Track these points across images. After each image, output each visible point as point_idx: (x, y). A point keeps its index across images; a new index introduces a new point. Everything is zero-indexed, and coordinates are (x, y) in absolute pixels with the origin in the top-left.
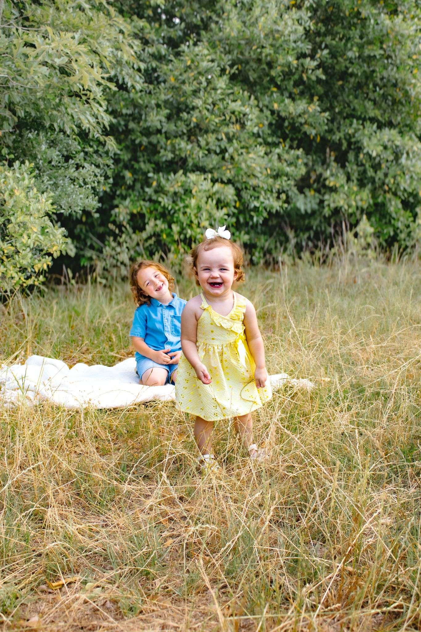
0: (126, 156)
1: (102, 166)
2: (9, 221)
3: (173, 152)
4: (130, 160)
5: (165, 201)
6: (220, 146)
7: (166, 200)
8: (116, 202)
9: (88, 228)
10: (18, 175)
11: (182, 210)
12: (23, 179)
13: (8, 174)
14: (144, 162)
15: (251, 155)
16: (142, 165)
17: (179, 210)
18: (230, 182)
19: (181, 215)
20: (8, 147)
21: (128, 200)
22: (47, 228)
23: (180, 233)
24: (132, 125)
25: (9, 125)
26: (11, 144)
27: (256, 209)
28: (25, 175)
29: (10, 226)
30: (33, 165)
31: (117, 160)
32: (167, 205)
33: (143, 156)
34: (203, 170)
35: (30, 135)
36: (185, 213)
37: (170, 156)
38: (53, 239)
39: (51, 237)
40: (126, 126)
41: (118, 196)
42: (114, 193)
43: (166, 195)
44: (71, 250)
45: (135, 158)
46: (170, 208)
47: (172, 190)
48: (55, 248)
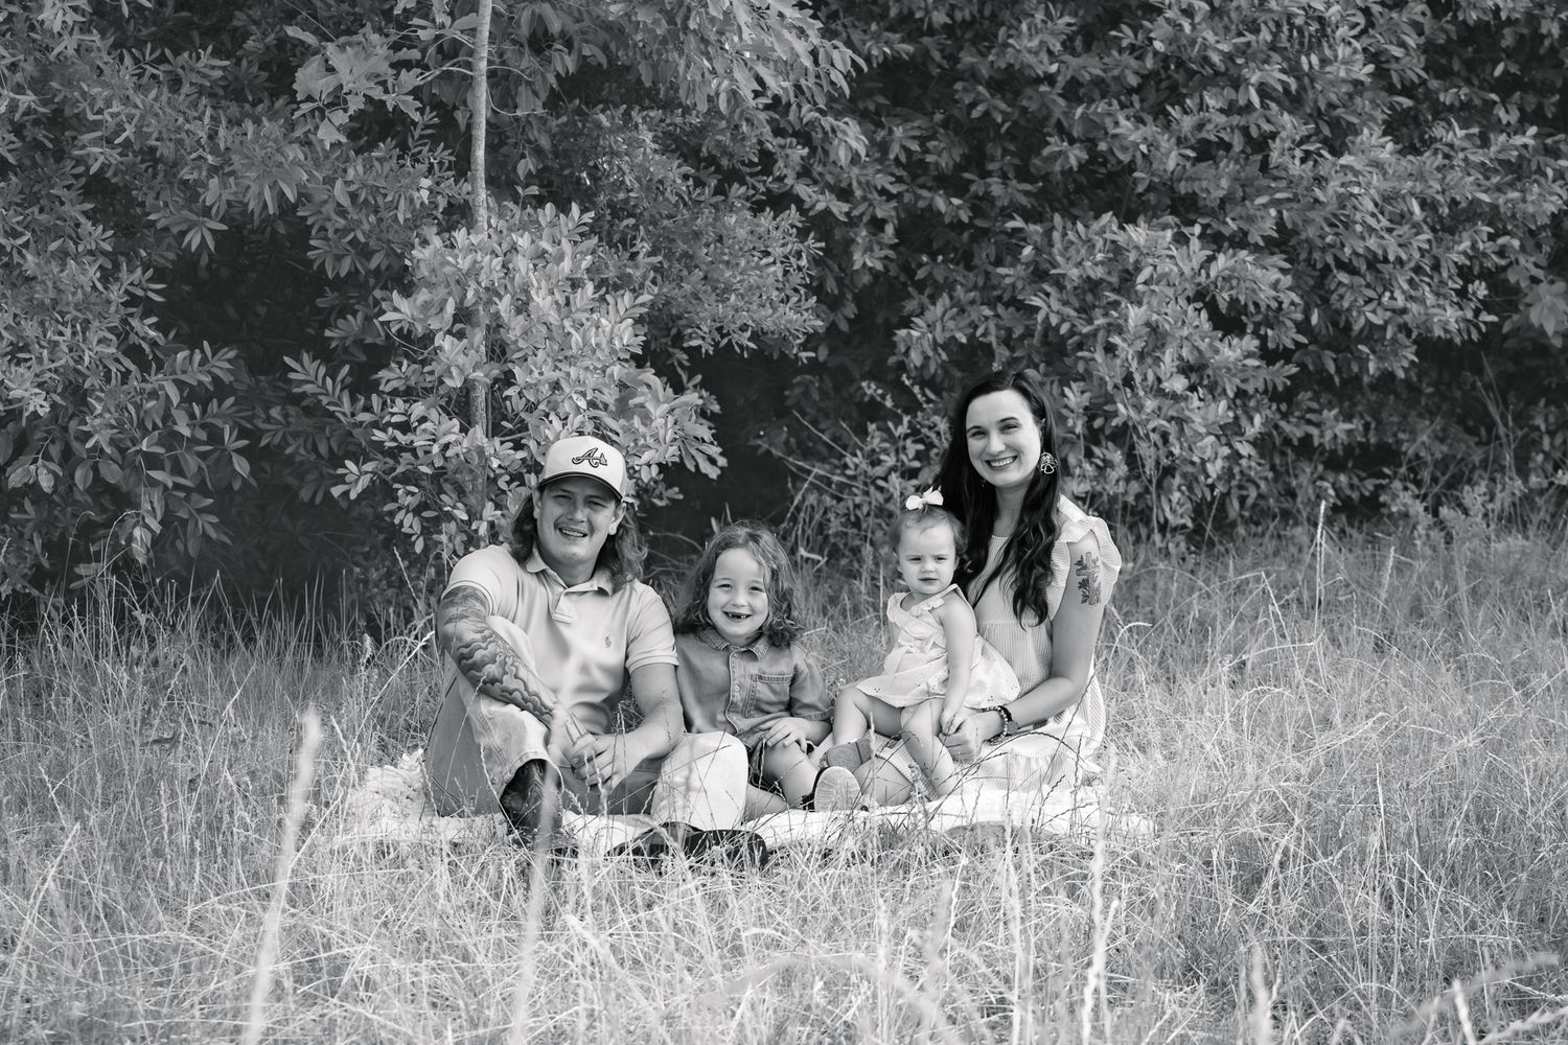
0: (944, 155)
1: (858, 193)
2: (508, 379)
3: (1090, 143)
4: (960, 168)
5: (1049, 307)
6: (1245, 130)
7: (1056, 305)
8: (910, 306)
9: (829, 384)
10: (545, 245)
11: (1101, 335)
12: (560, 258)
13: (520, 241)
14: (1004, 177)
15: (1346, 160)
16: (996, 188)
17: (1094, 334)
18: (1271, 245)
19: (1099, 356)
20: (538, 151)
21: (944, 300)
22: (634, 395)
23: (1091, 413)
24: (968, 58)
25: (535, 93)
26: (545, 142)
27: (1372, 333)
28: (566, 246)
29: (511, 392)
30: (589, 217)
31: (914, 168)
32: (1054, 320)
33: (1006, 152)
34: (1185, 207)
35: (603, 119)
36: (1110, 349)
37: (1076, 155)
38: (642, 429)
39: (636, 422)
40: (953, 59)
41: (920, 286)
42: (911, 273)
43: (1061, 288)
44: (712, 461)
45: (976, 160)
46: (1064, 329)
47: (1074, 273)
48: (647, 456)
